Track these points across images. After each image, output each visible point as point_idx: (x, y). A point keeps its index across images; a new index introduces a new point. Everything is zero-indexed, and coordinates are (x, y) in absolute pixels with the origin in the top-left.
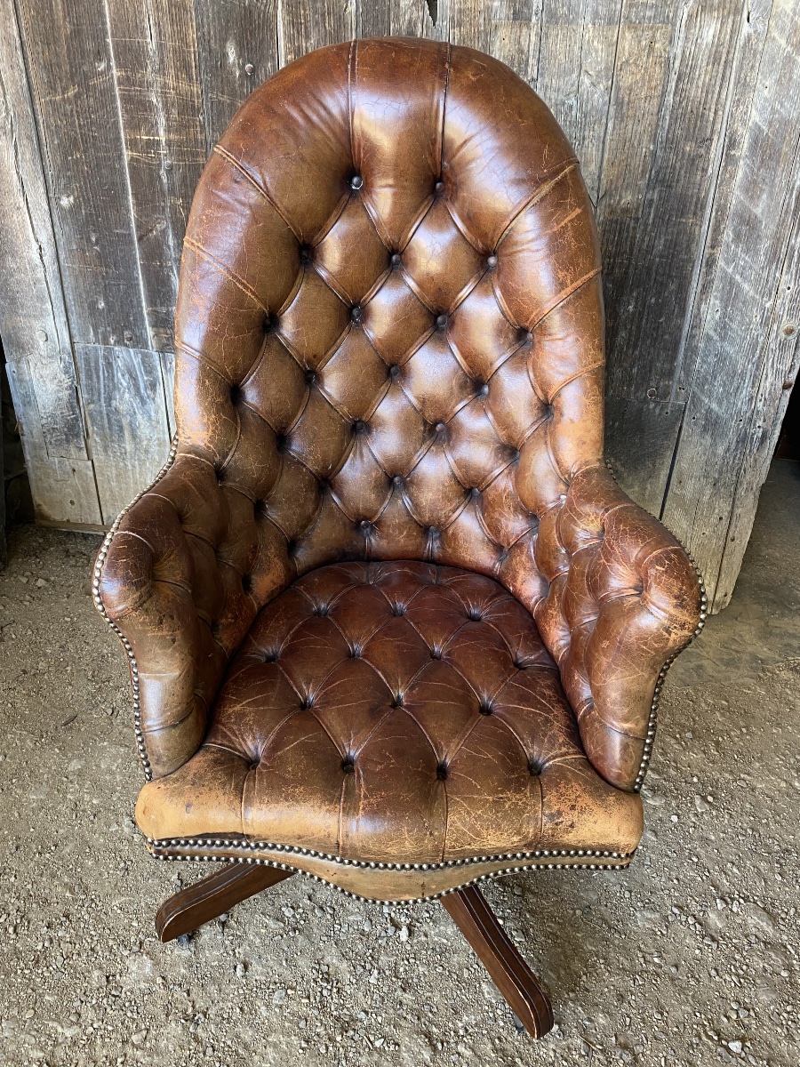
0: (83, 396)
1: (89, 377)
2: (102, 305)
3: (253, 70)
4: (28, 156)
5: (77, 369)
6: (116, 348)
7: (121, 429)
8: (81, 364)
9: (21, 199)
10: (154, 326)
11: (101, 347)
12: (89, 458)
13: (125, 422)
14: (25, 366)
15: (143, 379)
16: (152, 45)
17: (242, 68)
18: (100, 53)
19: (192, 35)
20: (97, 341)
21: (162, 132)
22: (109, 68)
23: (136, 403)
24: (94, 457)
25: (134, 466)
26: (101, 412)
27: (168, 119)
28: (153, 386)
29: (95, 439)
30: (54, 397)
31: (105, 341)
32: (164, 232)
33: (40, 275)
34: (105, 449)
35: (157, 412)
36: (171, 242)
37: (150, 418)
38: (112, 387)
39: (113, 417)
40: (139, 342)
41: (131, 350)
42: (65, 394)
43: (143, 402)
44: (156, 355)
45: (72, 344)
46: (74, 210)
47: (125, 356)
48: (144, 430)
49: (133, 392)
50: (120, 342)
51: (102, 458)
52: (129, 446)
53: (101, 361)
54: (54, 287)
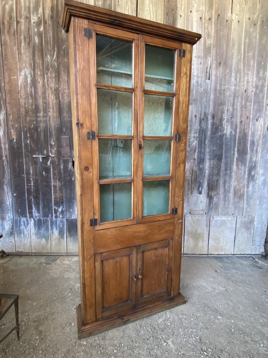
0: (14, 227)
1: (16, 223)
2: (20, 211)
3: (47, 175)
4: (9, 188)
5: (14, 222)
6: (22, 218)
7: (21, 233)
8: (15, 221)
9: (7, 195)
10: (29, 213)
11: (19, 218)
12: (14, 239)
13: (22, 231)
14: (4, 223)
15: (26, 223)
16: (31, 172)
17: (45, 175)
18: (23, 173)
19: (38, 171)
20: (18, 217)
21: (32, 184)
22: (24, 175)
23: (24, 228)
24: (15, 239)
25: (23, 240)
26: (17, 230)
27: (33, 182)
28: (28, 224)
29: (16, 235)
30: (9, 228)
31: (20, 217)
32: (32, 198)
33: (9, 206)
34: (18, 237)
35: (28, 229)
36: (33, 200)
37: (27, 230)
38: (20, 225)
39: (20, 231)
40: (26, 216)
41: (24, 218)
42: (11, 227)
43: (26, 227)
44: (29, 219)
45: (13, 218)
46: (16, 196)
47: (23, 219)
48: (26, 232)
49: (24, 225)
50: (22, 217)
51: (17, 239)
52: (22, 236)
53: (18, 221)
54: (11, 208)
